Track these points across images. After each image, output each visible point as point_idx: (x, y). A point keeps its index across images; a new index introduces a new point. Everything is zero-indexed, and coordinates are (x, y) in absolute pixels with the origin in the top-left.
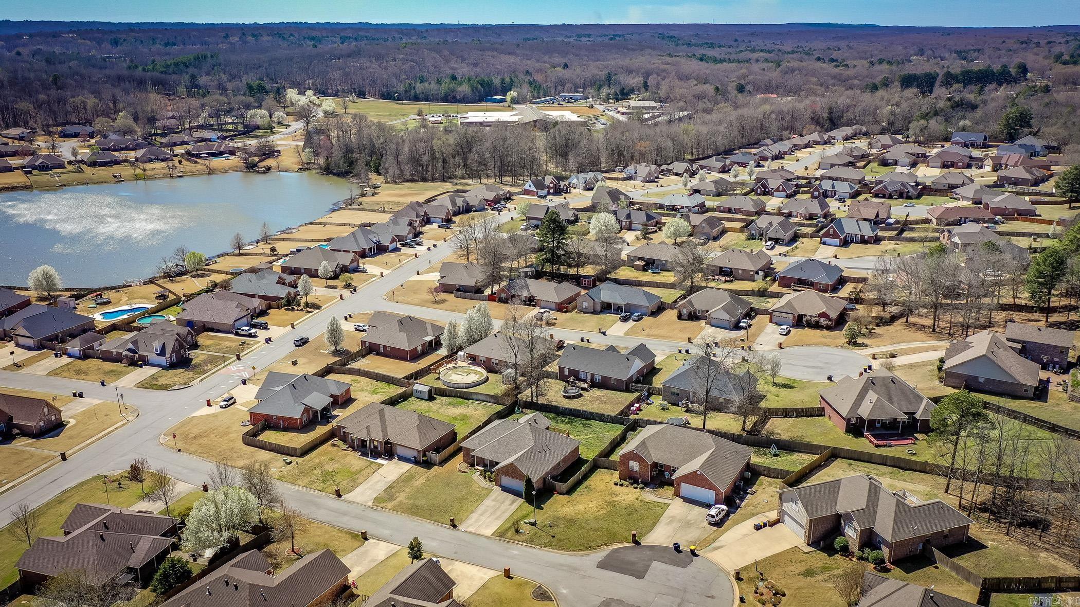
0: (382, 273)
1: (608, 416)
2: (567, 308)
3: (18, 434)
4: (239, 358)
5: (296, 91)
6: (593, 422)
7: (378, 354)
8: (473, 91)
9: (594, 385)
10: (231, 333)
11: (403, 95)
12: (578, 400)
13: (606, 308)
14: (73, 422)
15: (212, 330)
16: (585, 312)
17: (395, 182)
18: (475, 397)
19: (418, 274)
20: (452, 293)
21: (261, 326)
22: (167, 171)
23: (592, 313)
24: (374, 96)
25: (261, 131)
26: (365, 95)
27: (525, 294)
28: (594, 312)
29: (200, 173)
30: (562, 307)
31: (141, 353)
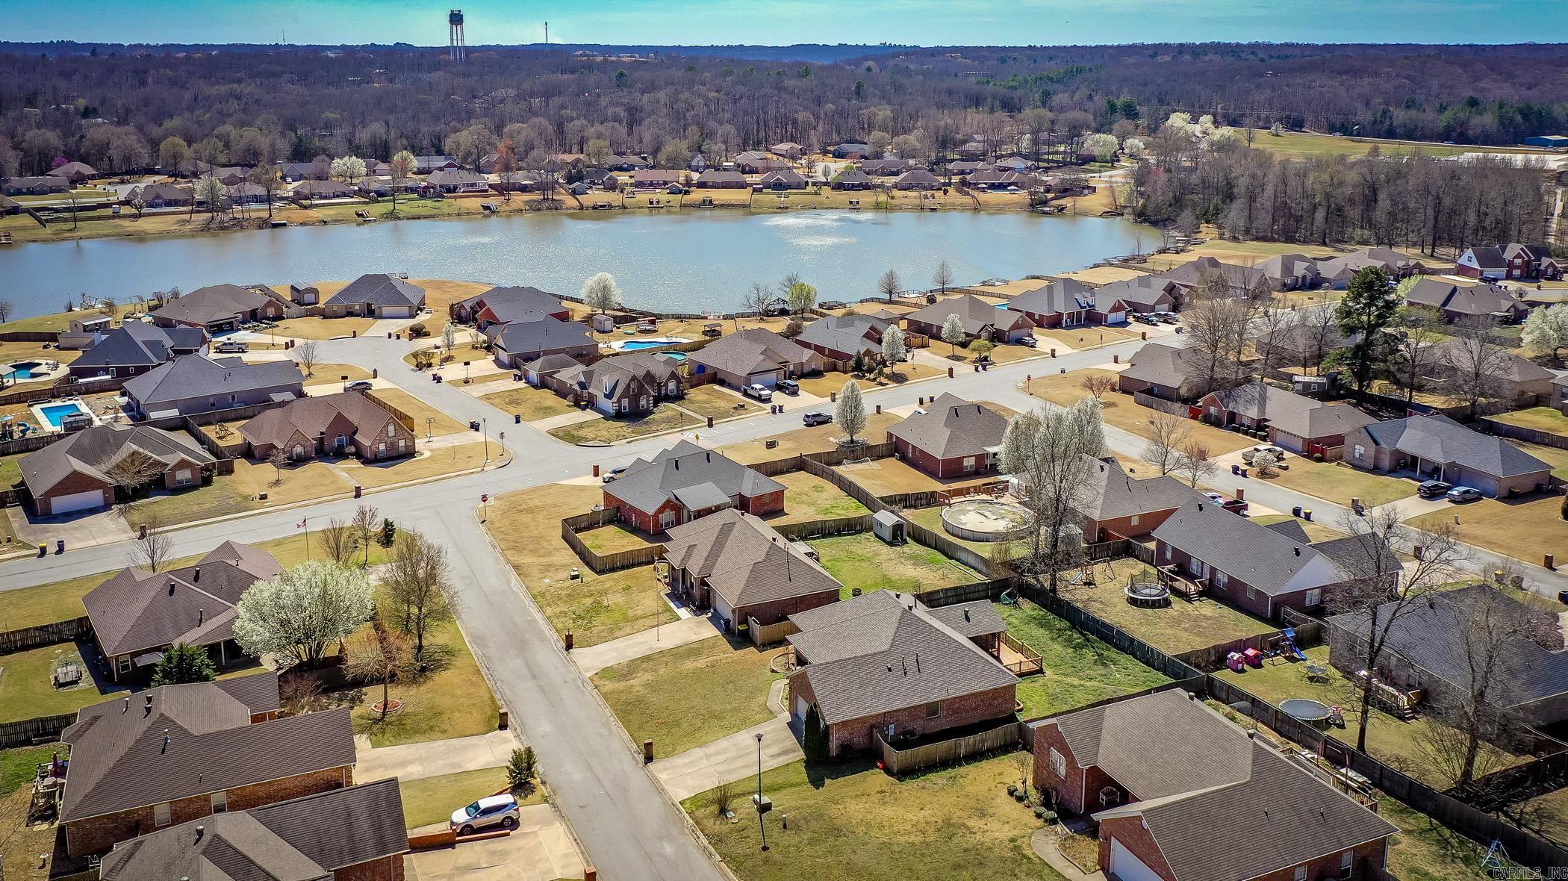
0: (1053, 351)
1: (1159, 654)
2: (1322, 452)
3: (352, 454)
4: (710, 425)
5: (1187, 116)
6: (1125, 659)
7: (903, 458)
8: (1502, 124)
9: (1211, 591)
10: (738, 389)
11: (1368, 128)
12: (1149, 611)
13: (1405, 465)
14: (427, 454)
15: (722, 383)
16: (1356, 467)
17: (1235, 239)
18: (963, 556)
19: (1116, 361)
20: (1132, 394)
21: (787, 389)
22: (918, 202)
23: (1369, 471)
24: (1317, 127)
25: (1098, 164)
26: (1301, 126)
27: (1252, 413)
28: (1376, 470)
29: (963, 208)
30: (1315, 450)
31: (591, 390)
